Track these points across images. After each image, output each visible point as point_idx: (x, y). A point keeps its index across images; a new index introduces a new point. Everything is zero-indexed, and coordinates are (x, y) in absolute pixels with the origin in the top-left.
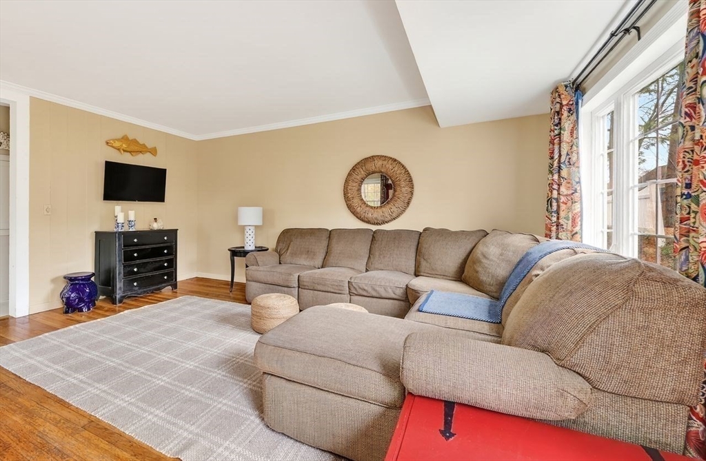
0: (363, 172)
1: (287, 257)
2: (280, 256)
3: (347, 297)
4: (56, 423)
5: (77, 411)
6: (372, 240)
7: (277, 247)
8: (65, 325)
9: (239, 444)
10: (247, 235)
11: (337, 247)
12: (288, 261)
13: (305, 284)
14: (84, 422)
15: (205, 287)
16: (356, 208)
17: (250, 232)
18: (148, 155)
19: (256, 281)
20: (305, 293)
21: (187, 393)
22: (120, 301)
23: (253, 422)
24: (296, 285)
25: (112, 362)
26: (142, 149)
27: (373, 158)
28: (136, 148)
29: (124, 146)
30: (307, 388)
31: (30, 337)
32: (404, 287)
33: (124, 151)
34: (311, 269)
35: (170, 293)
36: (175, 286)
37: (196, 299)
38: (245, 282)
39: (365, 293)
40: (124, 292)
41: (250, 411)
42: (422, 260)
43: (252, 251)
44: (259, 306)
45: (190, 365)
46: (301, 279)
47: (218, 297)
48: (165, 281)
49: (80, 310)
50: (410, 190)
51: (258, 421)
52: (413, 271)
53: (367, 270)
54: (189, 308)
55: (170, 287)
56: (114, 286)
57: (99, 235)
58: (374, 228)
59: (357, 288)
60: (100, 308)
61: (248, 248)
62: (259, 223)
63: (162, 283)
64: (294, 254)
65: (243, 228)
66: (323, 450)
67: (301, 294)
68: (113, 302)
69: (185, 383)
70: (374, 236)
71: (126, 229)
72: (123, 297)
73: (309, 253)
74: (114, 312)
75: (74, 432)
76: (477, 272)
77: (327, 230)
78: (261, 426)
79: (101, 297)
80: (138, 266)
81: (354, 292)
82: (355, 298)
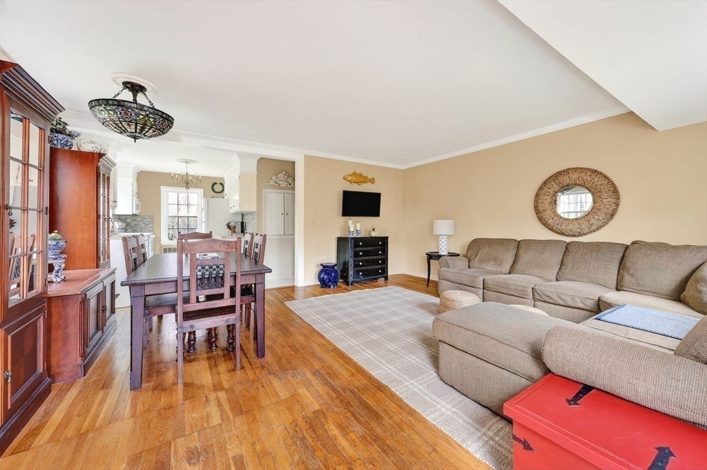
0: (555, 186)
1: (475, 262)
2: (469, 261)
3: (531, 301)
4: (319, 345)
5: (328, 341)
6: (565, 252)
7: (467, 253)
8: (322, 294)
9: (420, 384)
10: (441, 242)
11: (525, 257)
12: (477, 266)
13: (489, 286)
14: (332, 348)
15: (409, 282)
16: (547, 220)
17: (443, 240)
18: (369, 184)
19: (446, 280)
20: (488, 293)
21: (389, 347)
22: (352, 285)
23: (432, 375)
24: (481, 286)
25: (347, 320)
26: (365, 180)
27: (567, 171)
28: (362, 180)
29: (354, 179)
30: (471, 356)
31: (305, 298)
32: (597, 299)
33: (354, 182)
34: (496, 274)
35: (383, 283)
36: (386, 278)
37: (400, 289)
38: (437, 280)
39: (549, 300)
40: (354, 278)
41: (430, 367)
42: (626, 274)
43: (444, 256)
44: (446, 298)
45: (393, 331)
46: (486, 281)
47: (417, 290)
48: (380, 274)
49: (329, 287)
50: (614, 201)
51: (435, 375)
52: (615, 286)
53: (557, 280)
54: (395, 295)
55: (383, 279)
56: (348, 273)
57: (339, 239)
58: (568, 240)
59: (542, 294)
60: (340, 287)
61: (441, 253)
62: (451, 233)
63: (377, 275)
64: (481, 261)
65: (437, 237)
66: (483, 406)
67: (485, 295)
68: (347, 284)
69: (388, 341)
70: (568, 247)
71: (355, 235)
72: (353, 282)
73: (496, 260)
74: (348, 290)
75: (327, 351)
76: (700, 292)
77: (516, 240)
78: (437, 378)
79: (341, 280)
80: (362, 261)
81: (538, 298)
82: (538, 303)
